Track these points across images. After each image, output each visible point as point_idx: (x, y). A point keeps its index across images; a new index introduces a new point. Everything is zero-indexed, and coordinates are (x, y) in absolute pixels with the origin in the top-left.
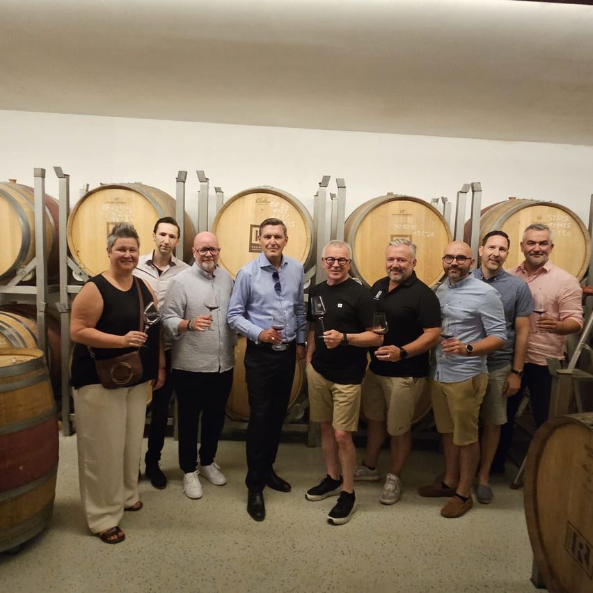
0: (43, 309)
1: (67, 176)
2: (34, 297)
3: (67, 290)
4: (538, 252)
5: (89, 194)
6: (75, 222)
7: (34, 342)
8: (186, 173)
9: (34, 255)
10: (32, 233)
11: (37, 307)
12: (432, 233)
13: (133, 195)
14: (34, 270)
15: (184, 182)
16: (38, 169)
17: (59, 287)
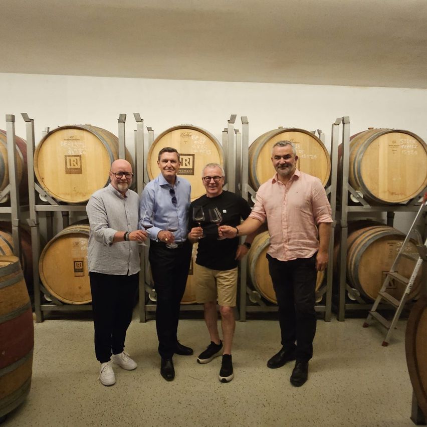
0: (17, 224)
1: (32, 120)
2: (9, 215)
3: (35, 209)
4: (284, 164)
5: (50, 134)
6: (40, 156)
7: (11, 251)
8: (126, 115)
9: (8, 183)
10: (6, 165)
11: (12, 223)
12: (315, 156)
13: (85, 134)
14: (9, 195)
15: (124, 123)
16: (10, 115)
17: (29, 207)
